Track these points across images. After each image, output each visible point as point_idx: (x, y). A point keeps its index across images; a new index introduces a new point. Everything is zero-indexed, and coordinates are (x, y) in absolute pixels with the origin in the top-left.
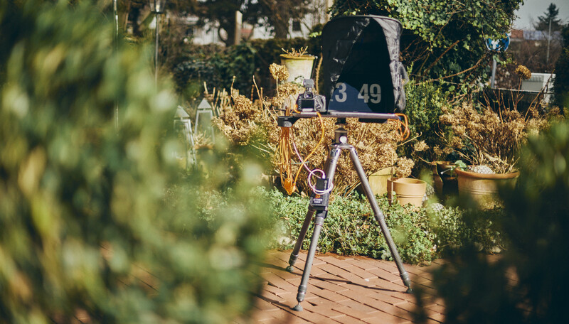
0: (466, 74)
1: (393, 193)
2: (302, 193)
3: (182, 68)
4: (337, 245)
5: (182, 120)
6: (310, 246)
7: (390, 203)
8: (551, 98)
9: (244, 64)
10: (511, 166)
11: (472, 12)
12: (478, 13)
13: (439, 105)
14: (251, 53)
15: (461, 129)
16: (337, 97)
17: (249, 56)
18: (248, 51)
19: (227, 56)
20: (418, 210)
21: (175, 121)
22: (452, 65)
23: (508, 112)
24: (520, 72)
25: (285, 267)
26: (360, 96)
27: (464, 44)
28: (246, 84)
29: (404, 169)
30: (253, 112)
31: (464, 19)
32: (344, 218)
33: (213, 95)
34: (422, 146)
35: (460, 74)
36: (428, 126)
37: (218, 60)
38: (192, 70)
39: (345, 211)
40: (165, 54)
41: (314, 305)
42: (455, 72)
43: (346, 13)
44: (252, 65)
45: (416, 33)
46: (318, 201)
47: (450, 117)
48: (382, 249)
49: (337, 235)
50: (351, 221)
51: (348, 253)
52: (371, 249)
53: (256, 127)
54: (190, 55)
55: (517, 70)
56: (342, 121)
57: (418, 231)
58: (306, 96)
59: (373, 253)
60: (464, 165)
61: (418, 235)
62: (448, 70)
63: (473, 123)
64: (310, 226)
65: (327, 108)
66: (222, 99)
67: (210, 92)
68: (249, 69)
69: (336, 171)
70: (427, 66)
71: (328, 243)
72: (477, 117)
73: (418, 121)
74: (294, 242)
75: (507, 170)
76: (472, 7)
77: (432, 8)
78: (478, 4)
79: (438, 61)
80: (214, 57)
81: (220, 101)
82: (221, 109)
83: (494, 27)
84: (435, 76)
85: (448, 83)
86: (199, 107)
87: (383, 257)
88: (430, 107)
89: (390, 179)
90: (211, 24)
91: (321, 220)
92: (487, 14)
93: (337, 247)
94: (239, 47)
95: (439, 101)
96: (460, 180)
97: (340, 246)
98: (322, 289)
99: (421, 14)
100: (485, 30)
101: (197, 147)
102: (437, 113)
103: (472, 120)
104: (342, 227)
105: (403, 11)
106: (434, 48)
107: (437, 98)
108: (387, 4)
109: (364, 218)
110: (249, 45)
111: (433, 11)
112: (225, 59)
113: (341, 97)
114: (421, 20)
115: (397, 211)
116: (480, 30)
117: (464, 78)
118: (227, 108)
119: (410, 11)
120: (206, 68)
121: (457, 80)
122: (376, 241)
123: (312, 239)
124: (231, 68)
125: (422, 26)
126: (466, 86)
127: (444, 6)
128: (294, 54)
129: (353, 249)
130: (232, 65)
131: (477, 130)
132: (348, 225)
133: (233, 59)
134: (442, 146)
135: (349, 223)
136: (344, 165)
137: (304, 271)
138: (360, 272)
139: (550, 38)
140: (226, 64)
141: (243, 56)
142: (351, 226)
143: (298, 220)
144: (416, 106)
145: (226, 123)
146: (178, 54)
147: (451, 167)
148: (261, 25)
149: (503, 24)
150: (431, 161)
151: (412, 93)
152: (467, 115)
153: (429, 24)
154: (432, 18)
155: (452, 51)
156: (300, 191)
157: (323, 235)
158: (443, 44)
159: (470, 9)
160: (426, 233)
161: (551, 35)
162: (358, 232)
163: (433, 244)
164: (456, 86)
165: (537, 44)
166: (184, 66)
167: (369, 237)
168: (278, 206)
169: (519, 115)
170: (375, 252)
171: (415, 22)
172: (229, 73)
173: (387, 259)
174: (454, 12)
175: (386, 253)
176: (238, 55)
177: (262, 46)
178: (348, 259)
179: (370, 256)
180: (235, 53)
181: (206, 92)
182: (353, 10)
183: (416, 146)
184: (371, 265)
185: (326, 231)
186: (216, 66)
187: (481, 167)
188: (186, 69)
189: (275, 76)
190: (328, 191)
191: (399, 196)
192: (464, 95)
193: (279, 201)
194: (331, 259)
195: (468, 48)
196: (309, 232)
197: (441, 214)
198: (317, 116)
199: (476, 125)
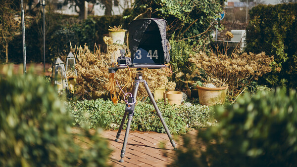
0: (202, 35)
1: (167, 99)
2: (122, 100)
3: (58, 33)
4: (140, 126)
5: (60, 65)
6: (127, 128)
7: (165, 104)
8: (245, 45)
9: (90, 29)
10: (224, 83)
11: (203, 5)
12: (206, 6)
13: (188, 53)
14: (93, 23)
15: (199, 65)
16: (137, 57)
17: (92, 25)
18: (92, 22)
19: (81, 25)
20: (179, 107)
21: (56, 66)
22: (195, 31)
23: (222, 56)
24: (228, 35)
25: (114, 139)
26: (148, 56)
27: (200, 21)
28: (91, 39)
29: (171, 87)
30: (96, 61)
31: (199, 8)
32: (142, 113)
33: (75, 49)
34: (180, 74)
35: (199, 35)
36: (183, 63)
37: (76, 28)
38: (63, 34)
39: (143, 109)
40: (48, 25)
41: (129, 159)
42: (196, 34)
43: (141, 6)
44: (94, 30)
45: (176, 16)
46: (129, 108)
47: (193, 59)
48: (162, 128)
49: (139, 122)
50: (146, 114)
51: (145, 130)
52: (156, 128)
53: (98, 69)
54: (61, 25)
55: (226, 34)
56: (139, 69)
57: (179, 118)
58: (122, 58)
59: (157, 130)
60: (201, 83)
61: (179, 120)
62: (193, 33)
63: (204, 62)
64: (126, 118)
65: (132, 63)
66: (79, 51)
67: (73, 47)
68: (92, 31)
69: (138, 90)
70: (182, 32)
71: (135, 126)
72: (207, 58)
73: (178, 61)
74: (119, 126)
75: (222, 85)
76: (203, 2)
77: (183, 3)
78: (207, 1)
79: (188, 29)
80: (74, 26)
81: (78, 52)
82: (79, 56)
83: (215, 13)
84: (186, 37)
85: (193, 40)
86: (68, 56)
87: (162, 132)
88: (184, 54)
89: (165, 92)
90: (71, 4)
91: (131, 117)
92: (211, 6)
93: (140, 128)
94: (87, 21)
95: (188, 51)
96: (199, 91)
97: (141, 127)
98: (133, 150)
99: (178, 7)
100: (210, 14)
101: (68, 78)
102: (187, 57)
103: (204, 61)
104: (142, 117)
105: (169, 6)
106: (185, 24)
107: (187, 49)
108: (161, 2)
109: (152, 113)
110: (92, 19)
111: (184, 5)
112: (80, 26)
113: (139, 57)
114: (178, 10)
115: (169, 108)
116: (208, 14)
117: (201, 37)
118: (82, 55)
119: (173, 5)
120: (70, 33)
121: (197, 38)
122: (158, 124)
123: (127, 124)
124: (83, 31)
125: (179, 12)
126: (202, 41)
127: (190, 3)
128: (115, 29)
129: (148, 128)
130: (83, 30)
131: (207, 65)
132: (144, 117)
133: (84, 27)
134: (190, 74)
135: (145, 116)
136: (142, 87)
137: (124, 141)
138: (151, 140)
139: (247, 6)
140: (80, 29)
141: (89, 25)
142: (146, 117)
143: (120, 115)
144: (177, 54)
145: (83, 67)
146: (55, 24)
147: (195, 84)
148: (98, 4)
149: (219, 11)
150: (185, 81)
151: (175, 47)
152: (202, 58)
153: (182, 12)
154: (184, 9)
155: (194, 25)
156: (121, 99)
157: (133, 122)
158: (190, 21)
159: (202, 4)
160: (183, 118)
161: (248, 4)
162: (149, 120)
163: (187, 124)
164: (197, 41)
165: (241, 9)
166: (59, 32)
167: (155, 122)
168: (110, 108)
169: (227, 57)
170: (158, 130)
171: (175, 11)
172: (82, 34)
173: (164, 133)
174: (195, 5)
175: (163, 130)
176: (87, 24)
177: (99, 20)
178: (145, 134)
179: (156, 131)
180: (85, 24)
181: (71, 48)
182: (144, 5)
183: (177, 75)
184: (156, 136)
185: (134, 120)
186: (75, 31)
187: (209, 84)
188: (60, 34)
189: (106, 43)
190: (134, 103)
191: (169, 100)
192: (201, 45)
193: (110, 105)
194: (137, 134)
195: (202, 23)
196: (126, 121)
197: (190, 109)
198: (127, 67)
199: (206, 63)
